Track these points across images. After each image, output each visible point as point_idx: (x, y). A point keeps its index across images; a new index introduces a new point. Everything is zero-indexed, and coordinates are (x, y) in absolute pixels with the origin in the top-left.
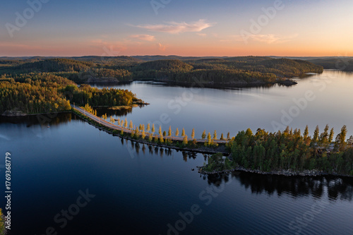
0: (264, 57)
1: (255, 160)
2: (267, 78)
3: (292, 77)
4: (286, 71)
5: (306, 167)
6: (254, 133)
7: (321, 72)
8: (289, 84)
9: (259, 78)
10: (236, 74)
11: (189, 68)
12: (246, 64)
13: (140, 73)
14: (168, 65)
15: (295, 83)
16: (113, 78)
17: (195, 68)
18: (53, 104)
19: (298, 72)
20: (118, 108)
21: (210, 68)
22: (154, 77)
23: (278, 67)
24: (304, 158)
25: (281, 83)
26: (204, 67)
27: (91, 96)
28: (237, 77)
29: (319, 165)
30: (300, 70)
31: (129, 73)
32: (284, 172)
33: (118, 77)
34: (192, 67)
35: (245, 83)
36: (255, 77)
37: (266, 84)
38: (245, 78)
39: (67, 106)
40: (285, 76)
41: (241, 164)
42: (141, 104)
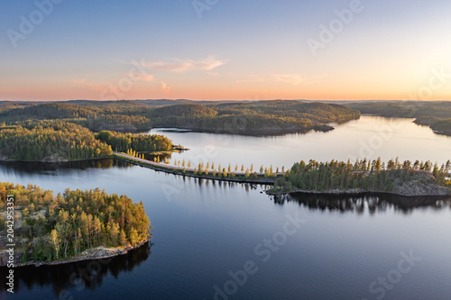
0: (294, 101)
1: (311, 184)
2: (302, 123)
3: (328, 122)
4: (321, 116)
5: (350, 187)
6: (307, 163)
7: (359, 118)
8: (326, 129)
9: (294, 124)
10: (269, 120)
11: (213, 114)
12: (276, 109)
13: (159, 120)
14: (190, 110)
15: (332, 129)
16: (129, 125)
17: (220, 113)
18: (95, 150)
19: (334, 117)
20: (160, 153)
21: (236, 113)
22: (176, 124)
23: (312, 112)
24: (349, 179)
25: (317, 129)
26: (230, 113)
27: (130, 141)
28: (271, 122)
29: (359, 186)
30: (336, 115)
31: (147, 120)
32: (334, 191)
33: (135, 124)
34: (216, 113)
35: (280, 129)
36: (290, 123)
37: (302, 130)
38: (279, 123)
39: (109, 152)
40: (320, 121)
41: (299, 187)
42: (180, 150)
